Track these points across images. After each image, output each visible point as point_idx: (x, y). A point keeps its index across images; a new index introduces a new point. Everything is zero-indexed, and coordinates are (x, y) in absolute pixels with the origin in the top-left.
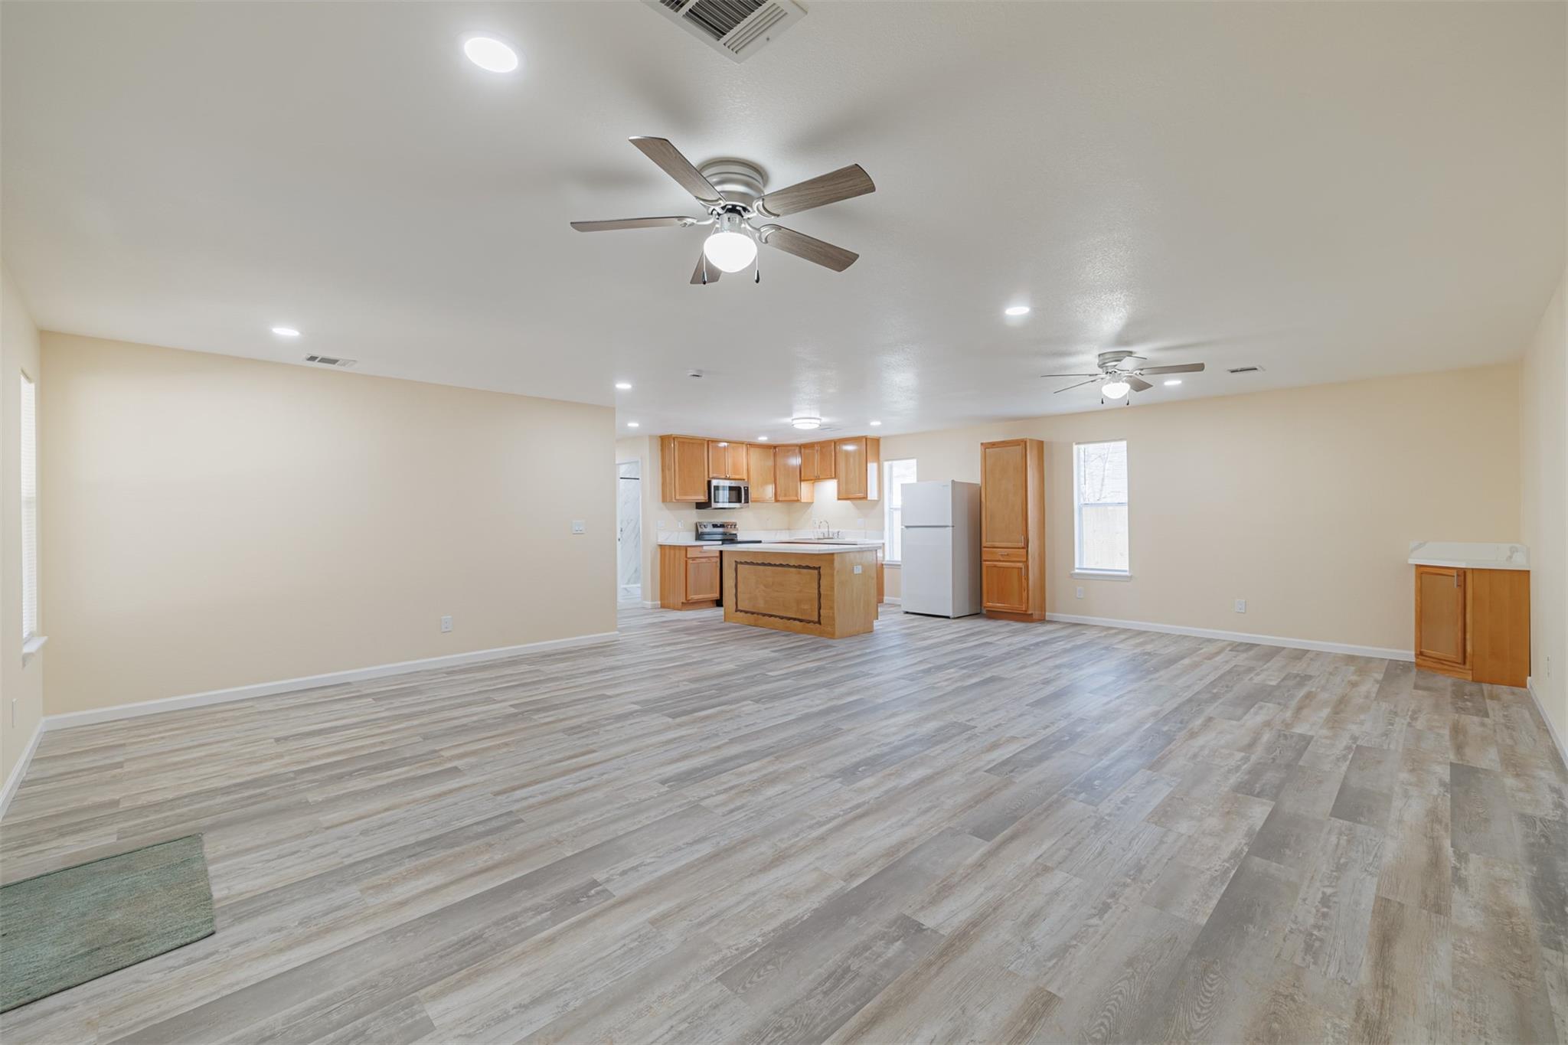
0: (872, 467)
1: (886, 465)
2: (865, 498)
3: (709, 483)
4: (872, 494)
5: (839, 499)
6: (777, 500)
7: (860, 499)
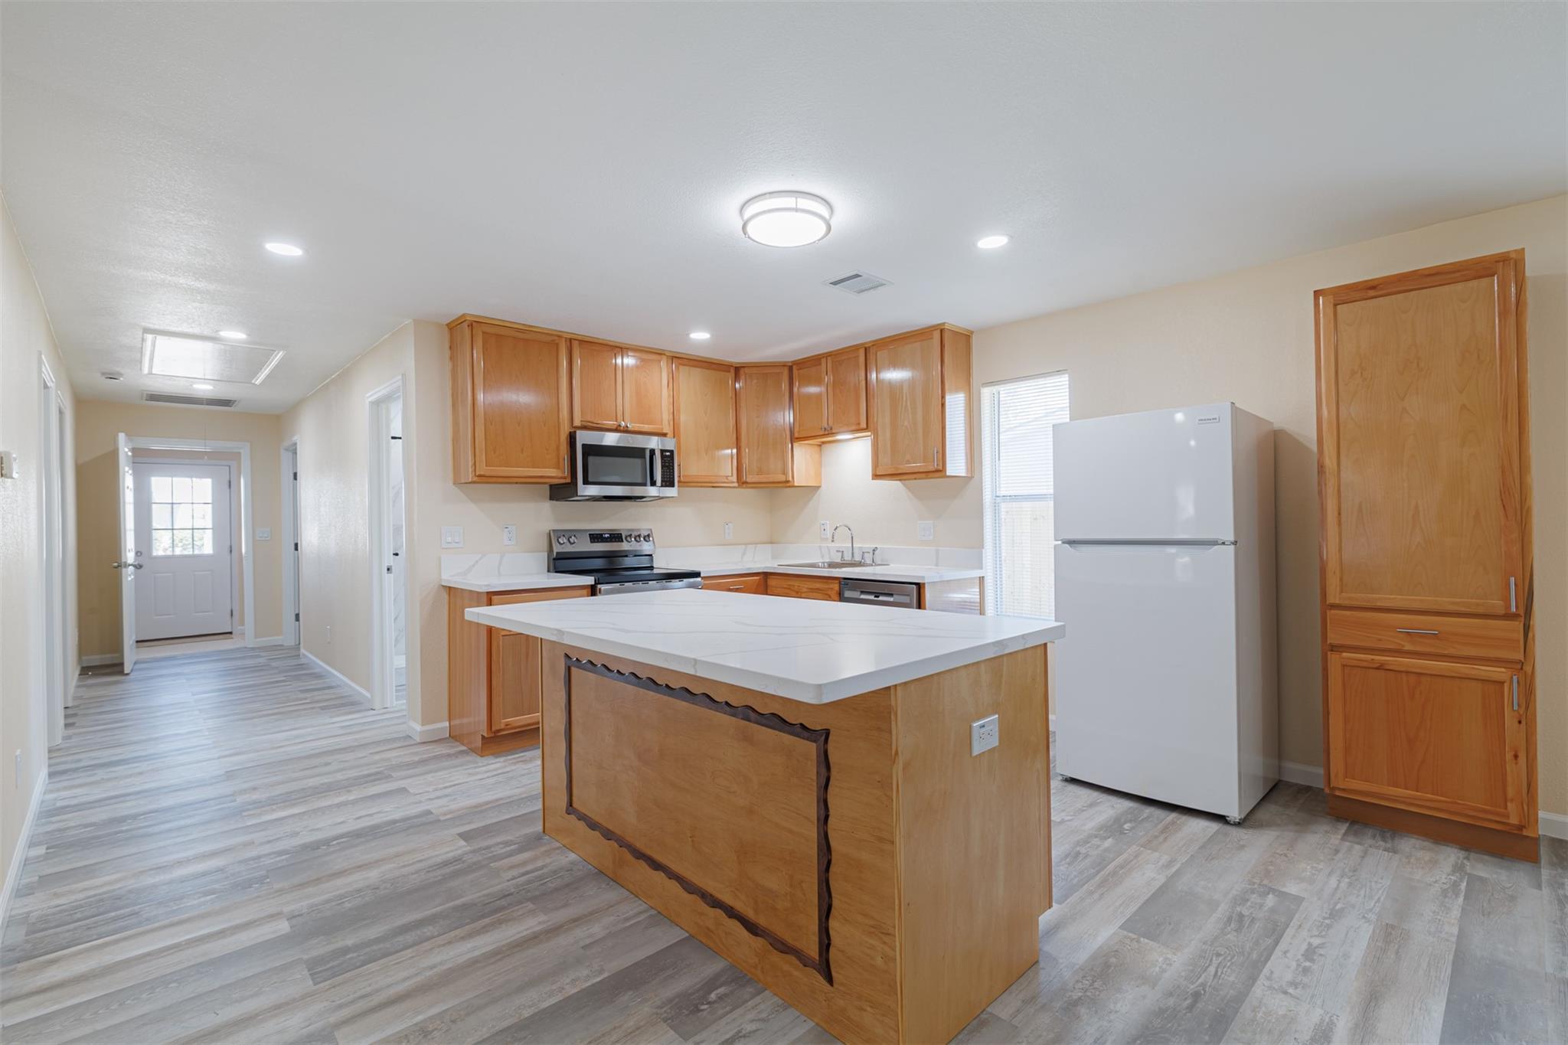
0: (956, 402)
1: (986, 393)
2: (940, 471)
3: (572, 439)
4: (956, 465)
5: (876, 476)
6: (742, 483)
7: (927, 474)
